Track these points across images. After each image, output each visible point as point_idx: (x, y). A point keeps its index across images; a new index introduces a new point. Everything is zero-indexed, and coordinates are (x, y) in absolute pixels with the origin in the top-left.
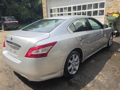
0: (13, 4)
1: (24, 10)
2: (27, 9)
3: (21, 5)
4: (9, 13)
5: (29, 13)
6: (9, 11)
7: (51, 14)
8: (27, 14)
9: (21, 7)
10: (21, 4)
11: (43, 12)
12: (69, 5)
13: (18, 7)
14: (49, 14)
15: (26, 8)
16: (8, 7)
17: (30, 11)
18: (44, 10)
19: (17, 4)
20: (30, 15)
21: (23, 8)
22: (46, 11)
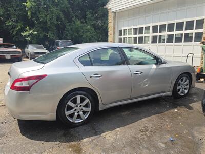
0: (74, 23)
1: (88, 31)
2: (93, 29)
3: (85, 24)
4: (67, 35)
5: (95, 35)
6: (67, 32)
7: (120, 37)
8: (92, 37)
9: (84, 26)
10: (86, 22)
11: (109, 34)
12: (147, 23)
13: (81, 27)
14: (117, 37)
15: (91, 28)
16: (67, 26)
17: (97, 32)
18: (110, 32)
19: (79, 22)
20: (96, 38)
21: (87, 28)
22: (112, 33)
